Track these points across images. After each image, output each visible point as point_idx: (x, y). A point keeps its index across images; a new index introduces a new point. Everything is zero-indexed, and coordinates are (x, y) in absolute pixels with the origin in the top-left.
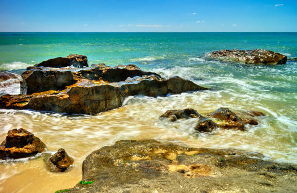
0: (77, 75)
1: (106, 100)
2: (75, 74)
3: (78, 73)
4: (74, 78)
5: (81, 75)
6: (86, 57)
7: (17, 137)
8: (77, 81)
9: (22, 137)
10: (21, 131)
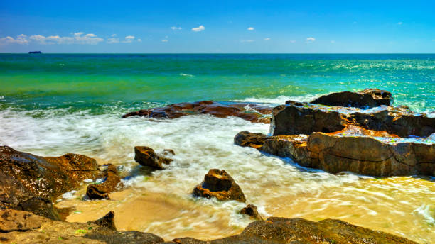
0: (348, 118)
1: (362, 161)
2: (345, 116)
3: (349, 116)
4: (341, 122)
5: (354, 119)
7: (215, 178)
8: (343, 127)
10: (223, 173)
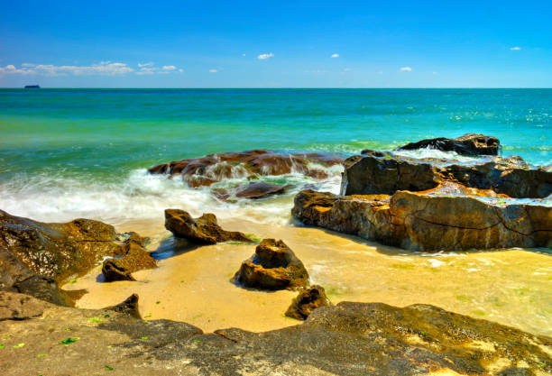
1: (461, 228)
3: (444, 170)
4: (434, 178)
5: (450, 174)
6: (497, 141)
7: (269, 250)
8: (436, 184)
9: (276, 253)
10: (280, 243)
